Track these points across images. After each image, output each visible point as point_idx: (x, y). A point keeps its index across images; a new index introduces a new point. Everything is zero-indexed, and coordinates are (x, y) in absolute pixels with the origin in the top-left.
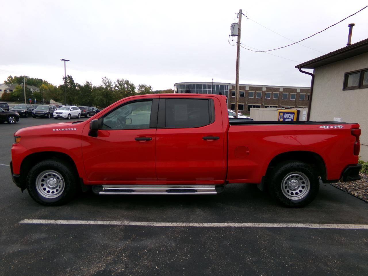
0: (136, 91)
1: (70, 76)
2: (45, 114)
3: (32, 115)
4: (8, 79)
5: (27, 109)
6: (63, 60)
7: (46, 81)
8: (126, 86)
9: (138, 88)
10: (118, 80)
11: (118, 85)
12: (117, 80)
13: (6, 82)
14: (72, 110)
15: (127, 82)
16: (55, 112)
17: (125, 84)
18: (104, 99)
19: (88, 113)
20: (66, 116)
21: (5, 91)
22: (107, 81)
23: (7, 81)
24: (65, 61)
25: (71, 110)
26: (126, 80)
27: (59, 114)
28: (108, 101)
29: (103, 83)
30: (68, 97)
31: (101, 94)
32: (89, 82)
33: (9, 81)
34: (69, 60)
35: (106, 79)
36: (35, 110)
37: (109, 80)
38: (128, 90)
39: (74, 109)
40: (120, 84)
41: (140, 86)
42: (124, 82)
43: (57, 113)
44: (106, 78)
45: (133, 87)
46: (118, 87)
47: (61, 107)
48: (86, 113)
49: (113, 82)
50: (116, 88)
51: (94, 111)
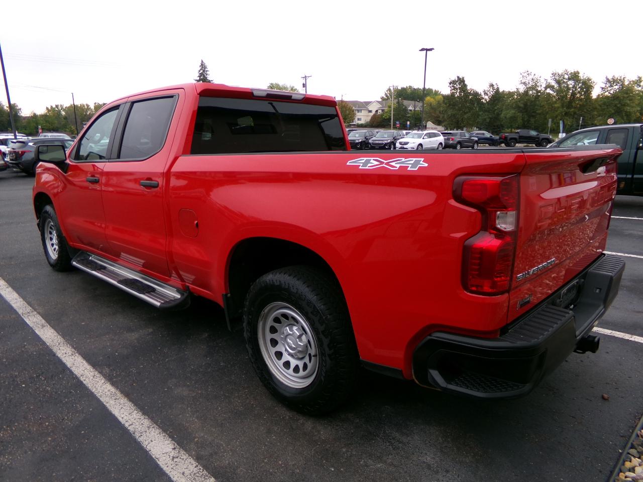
0: (595, 93)
1: (461, 77)
2: (386, 144)
3: (368, 147)
4: (386, 94)
5: (365, 138)
6: (422, 50)
7: (438, 91)
8: (571, 83)
9: (603, 86)
10: (554, 74)
11: (553, 83)
12: (552, 74)
13: (382, 98)
14: (425, 137)
15: (575, 76)
16: (398, 141)
17: (569, 79)
18: (520, 114)
19: (459, 142)
20: (414, 148)
21: (377, 111)
22: (530, 78)
23: (385, 97)
24: (427, 50)
25: (423, 138)
26: (573, 72)
27: (403, 145)
28: (526, 119)
29: (522, 83)
30: (454, 115)
31: (514, 106)
32: (494, 84)
33: (387, 96)
34: (433, 49)
35: (528, 74)
36: (374, 138)
37: (535, 75)
38: (573, 94)
39: (430, 135)
40: (558, 82)
41: (608, 80)
42: (566, 77)
43: (401, 143)
44: (529, 72)
45: (587, 86)
46: (552, 87)
47: (410, 133)
48: (455, 142)
49: (542, 80)
50: (548, 91)
51: (472, 138)
